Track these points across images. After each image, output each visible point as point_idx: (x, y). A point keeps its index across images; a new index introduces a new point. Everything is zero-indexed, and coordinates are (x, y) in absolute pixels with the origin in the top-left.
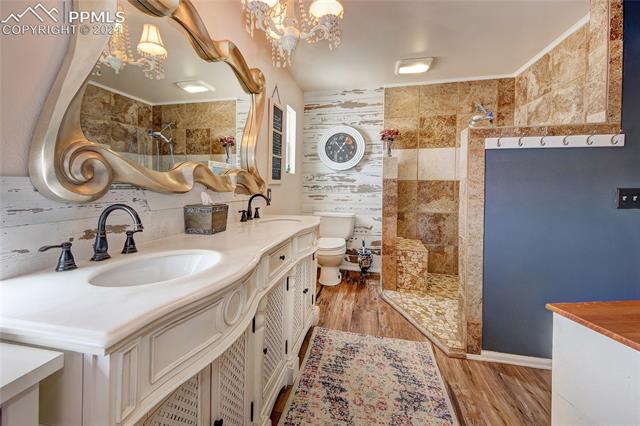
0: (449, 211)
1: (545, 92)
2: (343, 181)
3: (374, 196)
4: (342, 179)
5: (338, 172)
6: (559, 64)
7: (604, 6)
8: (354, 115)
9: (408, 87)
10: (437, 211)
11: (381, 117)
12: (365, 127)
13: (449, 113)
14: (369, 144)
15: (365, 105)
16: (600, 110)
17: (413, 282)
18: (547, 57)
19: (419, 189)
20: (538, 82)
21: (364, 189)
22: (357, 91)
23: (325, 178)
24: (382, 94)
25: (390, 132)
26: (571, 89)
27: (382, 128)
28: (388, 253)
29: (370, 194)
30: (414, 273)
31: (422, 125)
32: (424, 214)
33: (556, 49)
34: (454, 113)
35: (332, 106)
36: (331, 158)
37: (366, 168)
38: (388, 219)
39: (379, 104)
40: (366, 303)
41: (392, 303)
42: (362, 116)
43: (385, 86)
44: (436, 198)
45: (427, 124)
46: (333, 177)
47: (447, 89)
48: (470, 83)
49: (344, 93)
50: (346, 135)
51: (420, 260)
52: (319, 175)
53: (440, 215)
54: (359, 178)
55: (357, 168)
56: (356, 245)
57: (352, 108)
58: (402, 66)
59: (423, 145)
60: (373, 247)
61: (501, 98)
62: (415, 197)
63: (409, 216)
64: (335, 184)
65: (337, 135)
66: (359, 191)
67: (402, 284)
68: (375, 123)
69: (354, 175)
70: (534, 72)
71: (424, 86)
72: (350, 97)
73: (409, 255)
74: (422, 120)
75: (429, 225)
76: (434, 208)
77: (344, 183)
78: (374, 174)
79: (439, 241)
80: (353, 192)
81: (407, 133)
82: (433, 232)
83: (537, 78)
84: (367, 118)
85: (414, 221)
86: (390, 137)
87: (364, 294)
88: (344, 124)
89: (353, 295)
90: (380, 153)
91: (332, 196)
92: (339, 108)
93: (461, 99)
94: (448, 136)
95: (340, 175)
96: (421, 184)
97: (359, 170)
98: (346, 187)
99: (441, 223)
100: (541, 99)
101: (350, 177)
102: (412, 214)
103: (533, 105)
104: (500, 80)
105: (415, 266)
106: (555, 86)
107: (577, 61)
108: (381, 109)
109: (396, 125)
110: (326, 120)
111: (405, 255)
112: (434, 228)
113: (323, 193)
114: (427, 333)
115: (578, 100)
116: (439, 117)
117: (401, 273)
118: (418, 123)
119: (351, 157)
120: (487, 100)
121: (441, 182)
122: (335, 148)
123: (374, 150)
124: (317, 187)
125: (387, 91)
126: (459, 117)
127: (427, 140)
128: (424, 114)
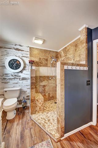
0: (47, 84)
1: (66, 56)
2: (16, 77)
3: (27, 81)
4: (15, 76)
5: (14, 73)
6: (69, 50)
7: (84, 34)
8: (19, 53)
9: (36, 48)
10: (44, 84)
11: (29, 56)
12: (24, 58)
13: (46, 58)
14: (25, 64)
15: (23, 51)
16: (84, 61)
17: (40, 109)
18: (66, 48)
19: (40, 78)
20: (64, 53)
21: (24, 79)
22: (20, 45)
23: (9, 75)
24: (29, 48)
25: (32, 61)
26: (72, 56)
27: (29, 59)
28: (33, 102)
29: (26, 81)
30: (40, 106)
31: (40, 60)
32: (41, 85)
33: (68, 46)
34: (47, 58)
35: (11, 49)
36: (11, 68)
37: (24, 72)
38: (33, 90)
39: (28, 51)
40: (26, 124)
41: (35, 121)
42: (22, 54)
43: (30, 46)
44: (44, 81)
45: (41, 60)
46: (12, 75)
47: (46, 51)
48: (50, 51)
49: (16, 45)
50: (17, 60)
51: (42, 101)
52: (6, 74)
53: (45, 85)
54: (22, 75)
55: (21, 72)
56: (21, 98)
57: (19, 51)
58: (35, 39)
59: (41, 66)
60: (27, 98)
61: (56, 56)
62: (39, 81)
63: (37, 86)
64: (13, 77)
65: (13, 60)
66: (22, 80)
67: (37, 110)
68: (27, 57)
69: (20, 74)
70: (63, 51)
71: (40, 49)
72: (18, 47)
73: (39, 100)
74: (40, 59)
75: (42, 88)
76: (43, 83)
77: (17, 77)
78: (27, 74)
79: (45, 92)
80: (20, 80)
81: (36, 62)
82: (43, 90)
83: (64, 52)
84: (24, 55)
85: (39, 88)
86: (31, 62)
87: (25, 119)
88: (16, 56)
89: (21, 121)
90: (29, 67)
91: (12, 82)
92: (14, 50)
93: (49, 55)
94: (46, 64)
95: (15, 74)
96: (40, 77)
97: (22, 73)
98: (17, 78)
99: (45, 87)
100: (64, 57)
101: (19, 75)
102: (38, 86)
103: (63, 59)
104: (56, 52)
105: (40, 103)
106: (68, 55)
107: (73, 49)
108: (28, 53)
109: (33, 59)
110: (8, 53)
111: (37, 100)
112: (43, 89)
113: (8, 81)
114: (48, 133)
115: (73, 58)
116: (44, 59)
117: (36, 107)
118: (39, 59)
119: (19, 68)
120: (54, 56)
121: (45, 76)
122: (12, 64)
123: (27, 66)
124: (5, 79)
125: (30, 48)
126: (48, 59)
127: (41, 65)
128: (41, 57)
